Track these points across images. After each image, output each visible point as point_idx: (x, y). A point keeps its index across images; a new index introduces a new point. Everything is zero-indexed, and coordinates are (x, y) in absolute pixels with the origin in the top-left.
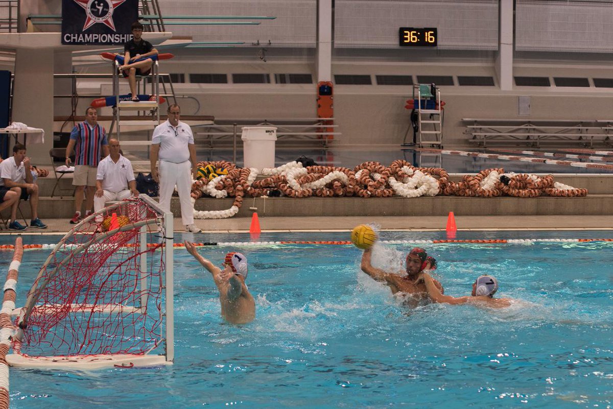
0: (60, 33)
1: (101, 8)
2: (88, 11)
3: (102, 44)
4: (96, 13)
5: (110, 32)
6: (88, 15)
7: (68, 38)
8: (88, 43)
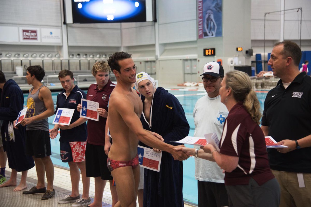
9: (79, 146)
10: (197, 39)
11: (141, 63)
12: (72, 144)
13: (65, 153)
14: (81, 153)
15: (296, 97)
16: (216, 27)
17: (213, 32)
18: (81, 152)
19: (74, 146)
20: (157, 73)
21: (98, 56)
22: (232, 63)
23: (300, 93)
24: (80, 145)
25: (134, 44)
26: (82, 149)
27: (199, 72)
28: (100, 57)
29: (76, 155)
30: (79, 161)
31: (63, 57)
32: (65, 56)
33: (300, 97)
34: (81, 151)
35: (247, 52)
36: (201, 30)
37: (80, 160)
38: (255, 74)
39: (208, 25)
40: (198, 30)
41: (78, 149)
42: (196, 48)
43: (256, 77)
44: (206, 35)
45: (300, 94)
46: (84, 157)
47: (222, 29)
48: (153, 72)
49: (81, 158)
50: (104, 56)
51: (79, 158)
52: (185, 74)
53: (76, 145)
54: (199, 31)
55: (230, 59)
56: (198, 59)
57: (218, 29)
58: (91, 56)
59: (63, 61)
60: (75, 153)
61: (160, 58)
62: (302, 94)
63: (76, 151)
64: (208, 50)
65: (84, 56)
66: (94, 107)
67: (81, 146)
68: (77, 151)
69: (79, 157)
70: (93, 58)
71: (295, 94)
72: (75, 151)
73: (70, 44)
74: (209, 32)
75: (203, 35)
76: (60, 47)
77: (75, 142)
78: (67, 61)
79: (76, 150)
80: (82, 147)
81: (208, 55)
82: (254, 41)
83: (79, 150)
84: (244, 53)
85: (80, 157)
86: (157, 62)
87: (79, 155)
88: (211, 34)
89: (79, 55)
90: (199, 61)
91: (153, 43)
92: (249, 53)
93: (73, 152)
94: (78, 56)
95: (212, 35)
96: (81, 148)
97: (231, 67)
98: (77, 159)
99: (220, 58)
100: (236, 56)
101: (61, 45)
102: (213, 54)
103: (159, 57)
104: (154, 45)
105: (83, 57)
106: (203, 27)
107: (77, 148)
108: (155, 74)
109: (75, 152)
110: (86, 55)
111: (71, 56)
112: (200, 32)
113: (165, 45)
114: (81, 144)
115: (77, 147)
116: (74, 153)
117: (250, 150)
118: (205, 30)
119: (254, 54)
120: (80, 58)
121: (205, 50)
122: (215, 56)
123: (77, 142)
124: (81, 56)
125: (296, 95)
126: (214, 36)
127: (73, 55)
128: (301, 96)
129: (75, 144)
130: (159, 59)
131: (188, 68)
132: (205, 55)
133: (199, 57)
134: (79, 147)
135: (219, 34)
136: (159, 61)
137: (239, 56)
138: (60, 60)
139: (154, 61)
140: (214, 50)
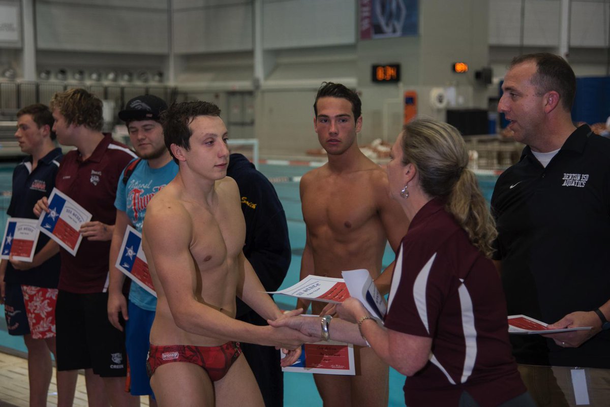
9: (42, 298)
10: (357, 41)
11: (217, 96)
12: (27, 293)
13: (12, 312)
14: (46, 316)
15: (573, 185)
16: (404, 12)
17: (396, 23)
18: (45, 314)
19: (31, 298)
20: (256, 122)
21: (111, 76)
22: (441, 102)
23: (581, 176)
24: (44, 295)
25: (201, 49)
26: (50, 307)
28: (115, 80)
29: (34, 321)
30: (40, 336)
31: (22, 76)
32: (28, 73)
33: (582, 184)
34: (47, 313)
35: (478, 75)
36: (367, 17)
37: (43, 333)
38: (498, 129)
39: (383, 7)
40: (360, 19)
41: (38, 307)
42: (354, 62)
43: (499, 137)
44: (378, 30)
45: (581, 178)
46: (54, 328)
48: (248, 120)
49: (46, 329)
50: (126, 77)
51: (41, 329)
53: (35, 295)
54: (362, 21)
55: (435, 92)
57: (408, 16)
58: (94, 76)
59: (23, 88)
60: (33, 316)
61: (266, 84)
62: (586, 177)
63: (34, 310)
64: (384, 67)
65: (77, 76)
66: (76, 220)
67: (45, 299)
68: (36, 312)
69: (40, 326)
70: (99, 79)
71: (570, 177)
72: (32, 311)
73: (42, 45)
74: (387, 25)
75: (372, 31)
76: (16, 53)
77: (33, 288)
78: (33, 88)
79: (34, 308)
80: (48, 303)
81: (384, 81)
82: (495, 49)
83: (42, 309)
84: (471, 76)
85: (44, 326)
86: (259, 95)
87: (42, 322)
88: (390, 29)
89: (63, 72)
91: (248, 47)
92: (483, 77)
93: (29, 311)
94: (60, 76)
95: (394, 31)
96: (46, 305)
97: (439, 110)
98: (36, 330)
99: (412, 88)
100: (451, 85)
101: (19, 45)
102: (396, 80)
103: (262, 82)
104: (250, 54)
105: (74, 78)
106: (372, 11)
107: (38, 304)
108: (252, 123)
109: (32, 314)
110: (81, 73)
111: (43, 75)
112: (364, 23)
113: (277, 53)
114: (48, 295)
115: (38, 300)
116: (30, 315)
117: (464, 319)
118: (376, 18)
119: (496, 80)
120: (65, 79)
121: (375, 69)
122: (401, 85)
123: (38, 288)
124: (69, 75)
125: (573, 180)
126: (399, 33)
127: (48, 73)
128: (584, 183)
129: (34, 293)
130: (263, 88)
132: (375, 79)
133: (360, 83)
134: (43, 301)
135: (411, 29)
136: (264, 92)
137: (457, 85)
138: (14, 85)
139: (250, 93)
140: (397, 67)
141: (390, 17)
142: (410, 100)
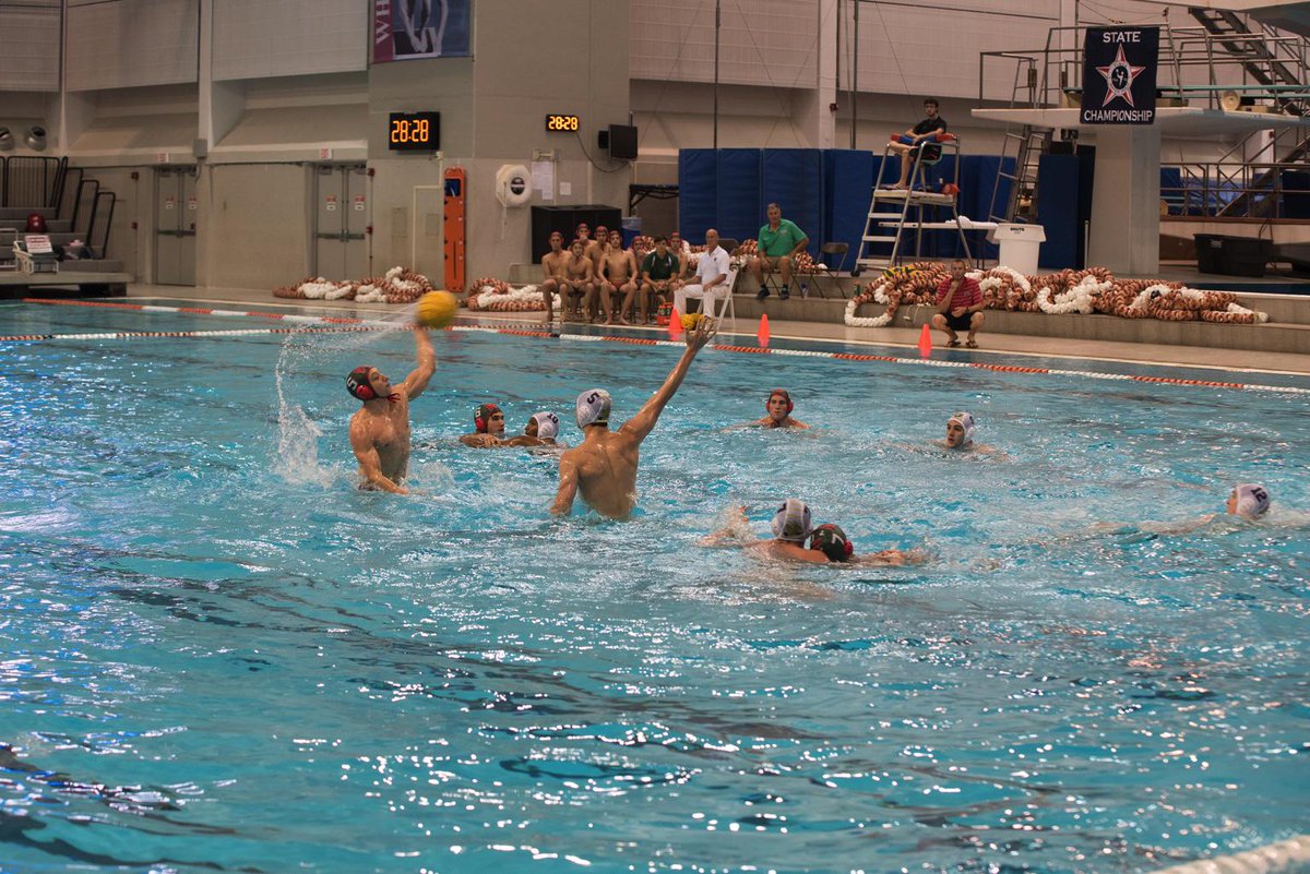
0: (1079, 109)
1: (1121, 77)
2: (1110, 81)
3: (1120, 122)
4: (1117, 85)
5: (1128, 108)
6: (1109, 86)
7: (1089, 115)
8: (1107, 122)
10: (368, 65)
11: (135, 176)
16: (445, 10)
20: (199, 229)
22: (518, 192)
25: (113, 82)
27: (370, 230)
35: (605, 139)
36: (384, 19)
40: (374, 23)
42: (363, 107)
44: (404, 46)
47: (468, 18)
48: (187, 228)
52: (317, 236)
54: (378, 26)
55: (506, 172)
56: (369, 166)
61: (215, 152)
64: (410, 118)
74: (418, 35)
75: (394, 48)
81: (410, 147)
86: (204, 172)
88: (422, 45)
90: (372, 172)
91: (189, 77)
95: (430, 48)
97: (513, 208)
99: (459, 163)
100: (543, 159)
102: (430, 144)
103: (210, 147)
104: (192, 89)
106: (394, 7)
108: (192, 233)
112: (379, 30)
113: (246, 87)
118: (400, 19)
122: (440, 154)
126: (437, 52)
130: (211, 160)
131: (331, 207)
133: (371, 150)
135: (457, 43)
136: (212, 166)
137: (558, 158)
139: (191, 169)
140: (434, 119)
141: (423, 18)
142: (454, 186)
